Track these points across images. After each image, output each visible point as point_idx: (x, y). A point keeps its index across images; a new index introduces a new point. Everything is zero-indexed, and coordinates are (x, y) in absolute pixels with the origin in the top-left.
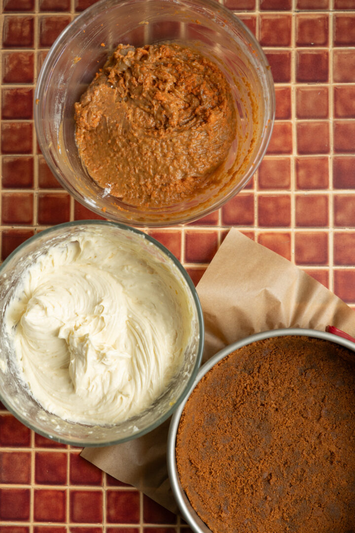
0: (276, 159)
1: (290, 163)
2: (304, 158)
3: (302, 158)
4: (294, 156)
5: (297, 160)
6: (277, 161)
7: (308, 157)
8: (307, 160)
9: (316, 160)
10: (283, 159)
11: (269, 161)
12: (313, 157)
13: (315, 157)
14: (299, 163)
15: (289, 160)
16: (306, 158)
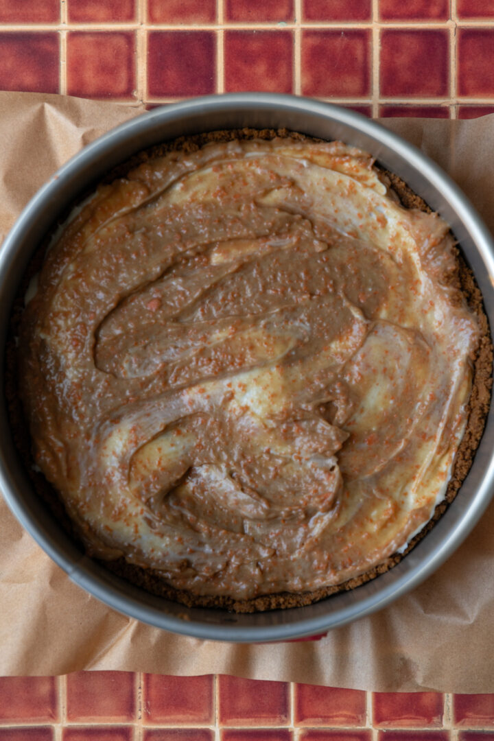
0: (98, 718)
1: (69, 709)
2: (40, 721)
3: (45, 720)
4: (60, 725)
5: (53, 716)
6: (95, 714)
7: (30, 722)
8: (32, 715)
9: (14, 717)
10: (83, 718)
11: (111, 714)
12: (19, 722)
13: (15, 722)
14: (50, 710)
15: (70, 717)
16: (34, 721)
